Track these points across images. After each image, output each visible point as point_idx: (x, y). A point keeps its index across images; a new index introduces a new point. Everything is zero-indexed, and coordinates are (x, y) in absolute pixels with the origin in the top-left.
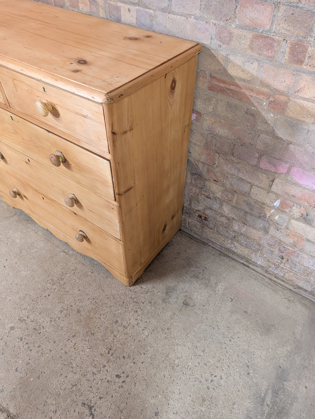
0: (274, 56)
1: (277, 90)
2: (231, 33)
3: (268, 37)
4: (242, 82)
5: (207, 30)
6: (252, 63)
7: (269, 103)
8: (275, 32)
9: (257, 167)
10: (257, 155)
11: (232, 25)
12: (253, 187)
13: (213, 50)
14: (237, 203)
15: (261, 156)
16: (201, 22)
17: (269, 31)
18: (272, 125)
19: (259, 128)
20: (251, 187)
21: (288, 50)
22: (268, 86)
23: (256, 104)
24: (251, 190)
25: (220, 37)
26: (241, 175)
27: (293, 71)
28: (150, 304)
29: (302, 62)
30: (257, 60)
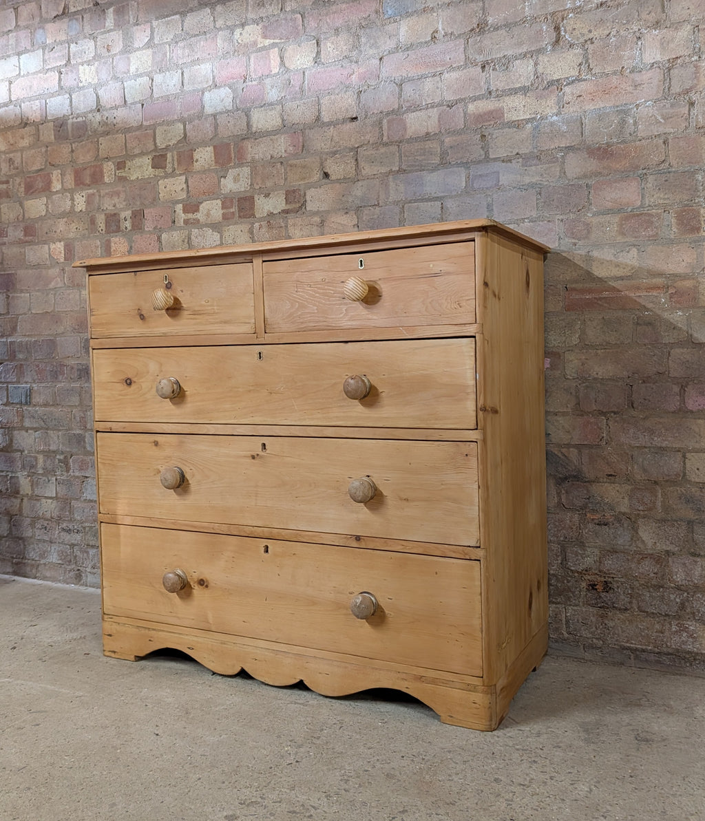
0: (657, 233)
1: (675, 275)
2: (588, 224)
3: (641, 214)
4: (620, 282)
5: (551, 230)
6: (628, 252)
7: (671, 298)
8: (649, 206)
9: (683, 412)
10: (676, 389)
11: (588, 214)
12: (688, 455)
13: (565, 252)
14: (666, 508)
15: (683, 388)
16: (541, 223)
17: (642, 206)
18: (685, 328)
19: (666, 340)
20: (684, 457)
21: (674, 221)
22: (661, 274)
23: (650, 306)
24: (685, 464)
25: (573, 233)
26: (657, 441)
27: (690, 243)
28: (558, 749)
29: (698, 229)
30: (634, 246)
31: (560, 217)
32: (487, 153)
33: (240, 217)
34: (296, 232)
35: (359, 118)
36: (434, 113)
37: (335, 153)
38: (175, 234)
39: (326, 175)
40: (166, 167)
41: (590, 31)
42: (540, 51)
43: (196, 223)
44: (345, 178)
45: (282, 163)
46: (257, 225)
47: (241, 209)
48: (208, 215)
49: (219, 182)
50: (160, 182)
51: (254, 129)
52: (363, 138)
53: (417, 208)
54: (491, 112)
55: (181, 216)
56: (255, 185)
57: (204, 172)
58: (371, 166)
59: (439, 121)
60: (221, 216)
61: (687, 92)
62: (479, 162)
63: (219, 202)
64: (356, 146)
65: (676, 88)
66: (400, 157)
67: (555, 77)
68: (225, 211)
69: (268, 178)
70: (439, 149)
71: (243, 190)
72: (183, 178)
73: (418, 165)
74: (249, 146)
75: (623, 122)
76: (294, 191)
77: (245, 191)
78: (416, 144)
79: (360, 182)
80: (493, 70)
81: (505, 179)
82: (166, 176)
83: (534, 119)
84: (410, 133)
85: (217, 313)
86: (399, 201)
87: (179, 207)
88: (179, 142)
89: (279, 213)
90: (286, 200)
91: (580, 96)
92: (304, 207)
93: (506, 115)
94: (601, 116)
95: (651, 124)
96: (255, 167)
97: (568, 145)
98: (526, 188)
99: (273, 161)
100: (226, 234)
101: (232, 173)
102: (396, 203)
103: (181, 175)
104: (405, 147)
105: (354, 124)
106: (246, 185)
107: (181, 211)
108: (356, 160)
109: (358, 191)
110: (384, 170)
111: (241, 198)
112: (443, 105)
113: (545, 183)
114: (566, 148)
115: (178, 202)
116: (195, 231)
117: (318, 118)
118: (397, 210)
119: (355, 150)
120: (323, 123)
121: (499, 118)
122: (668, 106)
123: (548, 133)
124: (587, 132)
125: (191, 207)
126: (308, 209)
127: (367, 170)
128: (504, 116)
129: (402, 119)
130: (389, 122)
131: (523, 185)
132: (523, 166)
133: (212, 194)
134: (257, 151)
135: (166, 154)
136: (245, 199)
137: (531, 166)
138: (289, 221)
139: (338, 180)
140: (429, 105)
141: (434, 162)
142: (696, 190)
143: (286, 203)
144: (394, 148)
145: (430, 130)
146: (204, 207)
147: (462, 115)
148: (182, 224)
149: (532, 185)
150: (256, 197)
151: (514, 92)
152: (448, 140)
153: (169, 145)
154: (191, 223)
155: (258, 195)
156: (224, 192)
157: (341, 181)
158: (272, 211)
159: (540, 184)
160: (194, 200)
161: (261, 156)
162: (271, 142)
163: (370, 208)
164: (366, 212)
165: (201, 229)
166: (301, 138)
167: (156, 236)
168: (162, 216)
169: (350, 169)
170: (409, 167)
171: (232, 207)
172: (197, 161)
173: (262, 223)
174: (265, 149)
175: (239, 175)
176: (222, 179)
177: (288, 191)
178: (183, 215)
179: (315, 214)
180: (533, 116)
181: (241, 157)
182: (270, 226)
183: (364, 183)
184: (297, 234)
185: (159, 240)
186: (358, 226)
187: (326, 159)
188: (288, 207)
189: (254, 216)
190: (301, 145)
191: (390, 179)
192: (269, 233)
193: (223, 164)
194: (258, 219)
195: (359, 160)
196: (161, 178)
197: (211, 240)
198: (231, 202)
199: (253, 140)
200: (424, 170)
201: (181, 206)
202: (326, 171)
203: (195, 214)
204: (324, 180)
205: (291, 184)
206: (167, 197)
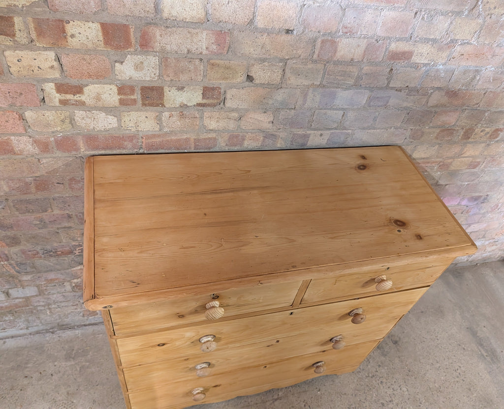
0: (452, 139)
1: (447, 157)
2: (423, 132)
3: (451, 129)
6: (434, 147)
7: (439, 167)
8: (457, 126)
13: (404, 146)
16: (400, 130)
17: (453, 125)
18: (437, 179)
21: (462, 133)
23: (429, 170)
25: (413, 137)
27: (462, 144)
28: (381, 368)
29: (469, 138)
30: (438, 144)
31: (411, 128)
32: (389, 83)
33: (144, 104)
34: (212, 123)
35: (295, 32)
36: (364, 43)
37: (263, 60)
38: (48, 113)
39: (250, 78)
40: (14, 35)
41: (495, 8)
42: (459, 13)
43: (81, 104)
44: (268, 84)
45: (201, 60)
46: (166, 114)
47: (144, 97)
48: (98, 98)
49: (113, 67)
50: (7, 53)
51: (165, 15)
52: (295, 52)
53: (325, 114)
54: (404, 53)
55: (56, 97)
56: (165, 76)
57: (87, 51)
58: (296, 78)
59: (365, 52)
60: (117, 101)
62: (381, 88)
63: (115, 89)
64: (287, 58)
66: (324, 73)
67: (457, 37)
68: (122, 97)
69: (182, 72)
70: (356, 74)
71: (148, 79)
72: (51, 55)
73: (336, 84)
74: (158, 34)
75: (474, 78)
76: (213, 89)
77: (151, 81)
78: (340, 67)
79: (282, 89)
80: (422, 19)
81: (392, 102)
82: (17, 46)
83: (429, 64)
84: (339, 55)
86: (313, 108)
87: (50, 87)
88: (34, 4)
89: (194, 105)
90: (203, 96)
91: (462, 55)
92: (222, 104)
93: (414, 57)
94: (466, 72)
95: (486, 82)
96: (166, 59)
97: (439, 86)
98: (402, 109)
99: (190, 56)
100: (126, 119)
101: (131, 60)
102: (310, 109)
103: (45, 49)
104: (330, 67)
105: (289, 37)
106: (153, 76)
107: (54, 91)
108: (284, 70)
109: (280, 96)
110: (306, 83)
111: (146, 87)
112: (373, 38)
113: (414, 108)
114: (437, 88)
115: (46, 80)
116: (79, 114)
117: (251, 22)
118: (309, 114)
119: (285, 61)
120: (256, 28)
121: (408, 59)
122: (500, 73)
123: (432, 76)
124: (453, 80)
125: (69, 88)
126: (227, 105)
127: (293, 81)
128: (412, 58)
129: (336, 42)
130: (323, 42)
131: (401, 108)
132: (407, 95)
133: (102, 76)
134: (169, 41)
135: (11, 18)
136: (152, 89)
137: (411, 96)
138: (205, 113)
139: (262, 85)
140: (362, 36)
141: (349, 83)
142: (481, 120)
143: (203, 98)
144: (320, 66)
145: (355, 57)
146: (91, 92)
147: (384, 50)
148: (58, 104)
149: (406, 108)
150: (166, 89)
151: (426, 41)
152: (366, 69)
153: (15, 5)
154: (73, 104)
155: (169, 86)
156: (120, 78)
157: (266, 86)
158: (186, 103)
159: (411, 108)
160: (74, 82)
161: (175, 48)
162: (189, 35)
163: (287, 110)
164: (282, 113)
165: (89, 111)
166: (228, 38)
167: (15, 114)
168: (21, 94)
169: (276, 77)
170: (328, 83)
171: (133, 94)
172: (73, 36)
173: (173, 113)
174: (180, 41)
175: (142, 63)
176: (117, 64)
177: (206, 87)
178: (58, 95)
179: (233, 110)
180: (429, 62)
181: (145, 44)
182: (182, 116)
183: (287, 90)
184: (213, 124)
185: (22, 118)
186: (273, 122)
187: (253, 65)
188: (205, 101)
189: (163, 105)
190: (227, 45)
191: (310, 91)
192: (182, 122)
193: (118, 48)
194: (168, 108)
195: (287, 71)
196: (9, 48)
197: (104, 123)
198: (132, 90)
199: (163, 28)
200: (339, 88)
201: (52, 85)
202: (251, 75)
203: (78, 95)
204: (247, 83)
205: (211, 82)
206: (25, 73)
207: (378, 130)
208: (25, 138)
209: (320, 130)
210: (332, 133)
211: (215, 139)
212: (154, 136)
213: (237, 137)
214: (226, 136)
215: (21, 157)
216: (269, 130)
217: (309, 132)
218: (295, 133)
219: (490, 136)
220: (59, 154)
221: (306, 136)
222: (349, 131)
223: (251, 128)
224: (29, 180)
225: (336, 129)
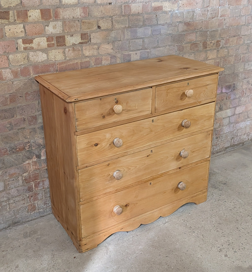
0: (198, 49)
2: (183, 47)
3: (195, 43)
5: (174, 49)
6: (192, 55)
11: (183, 44)
16: (171, 47)
17: (196, 41)
21: (202, 45)
25: (179, 50)
27: (205, 51)
29: (206, 47)
30: (193, 53)
31: (176, 45)
32: (157, 22)
33: (57, 46)
35: (113, 4)
36: (141, 5)
37: (103, 18)
38: (18, 55)
39: (99, 27)
40: (9, 19)
43: (32, 48)
44: (107, 29)
45: (78, 21)
46: (67, 50)
47: (58, 42)
48: (39, 45)
49: (45, 28)
50: (6, 27)
51: (63, 3)
52: (114, 12)
53: (135, 42)
54: (159, 7)
55: (22, 46)
56: (65, 30)
57: (35, 22)
58: (118, 24)
59: (142, 8)
60: (46, 45)
61: (207, 7)
62: (155, 25)
63: (45, 39)
64: (112, 15)
65: (205, 6)
66: (129, 21)
68: (49, 43)
69: (72, 27)
70: (142, 19)
71: (58, 33)
72: (22, 25)
73: (135, 25)
74: (61, 11)
75: (193, 15)
76: (85, 34)
77: (60, 33)
78: (135, 17)
79: (113, 31)
81: (162, 31)
82: (10, 24)
83: (171, 11)
84: (132, 11)
85: (137, 109)
86: (129, 39)
87: (20, 42)
88: (17, 5)
89: (78, 44)
90: (81, 38)
91: (183, 5)
92: (90, 41)
93: (163, 8)
94: (188, 12)
95: (199, 16)
96: (65, 22)
97: (180, 21)
98: (168, 35)
99: (74, 20)
100: (50, 54)
101: (52, 24)
102: (128, 40)
103: (20, 23)
104: (131, 17)
105: (111, 6)
106: (60, 31)
107: (22, 43)
108: (112, 21)
109: (113, 34)
110: (123, 26)
111: (58, 37)
112: (144, 2)
113: (174, 33)
114: (179, 22)
115: (19, 38)
116: (31, 53)
117: (95, 2)
118: (127, 42)
119: (111, 17)
120: (98, 4)
121: (161, 10)
122: (203, 11)
123: (175, 16)
124: (185, 17)
125: (28, 41)
126: (92, 42)
127: (117, 26)
128: (163, 9)
129: (129, 6)
130: (124, 6)
132: (168, 27)
133: (40, 34)
134: (66, 14)
135: (9, 12)
136: (60, 37)
137: (170, 27)
138: (83, 47)
139: (104, 30)
140: (139, 2)
141: (140, 24)
142: (207, 37)
143: (81, 39)
144: (126, 18)
145: (139, 12)
146: (36, 41)
147: (150, 7)
148: (23, 50)
149: (170, 34)
150: (66, 37)
152: (146, 16)
153: (11, 7)
154: (29, 49)
155: (67, 35)
156: (47, 34)
157: (106, 30)
158: (74, 43)
159: (172, 34)
160: (29, 37)
161: (68, 17)
162: (73, 10)
163: (118, 42)
164: (116, 43)
165: (35, 52)
166: (88, 10)
167: (5, 57)
168: (9, 46)
169: (109, 25)
170: (132, 25)
171: (53, 41)
172: (30, 16)
173: (70, 49)
174: (69, 13)
175: (56, 25)
176: (46, 27)
177: (82, 34)
178: (23, 45)
179: (95, 44)
180: (171, 10)
181: (57, 17)
182: (74, 50)
183: (115, 31)
184: (87, 53)
185: (8, 59)
186: (113, 49)
187: (99, 20)
188: (82, 41)
189: (65, 45)
190: (88, 13)
191: (125, 30)
192: (74, 53)
193: (46, 19)
194: (67, 46)
195: (113, 21)
196: (6, 25)
197: (41, 57)
198: (52, 38)
199: (63, 9)
200: (137, 27)
201: (21, 40)
202: (99, 25)
203: (31, 44)
204: (98, 30)
205: (83, 31)
206: (11, 35)
207: (161, 48)
208: (8, 70)
209: (135, 51)
210: (141, 52)
211: (89, 61)
212: (63, 63)
213: (99, 59)
214: (94, 59)
215: (5, 81)
216: (112, 54)
217: (130, 53)
218: (124, 54)
219: (216, 45)
220: (22, 78)
221: (129, 55)
222: (149, 50)
223: (104, 53)
224: (7, 96)
225: (142, 49)
